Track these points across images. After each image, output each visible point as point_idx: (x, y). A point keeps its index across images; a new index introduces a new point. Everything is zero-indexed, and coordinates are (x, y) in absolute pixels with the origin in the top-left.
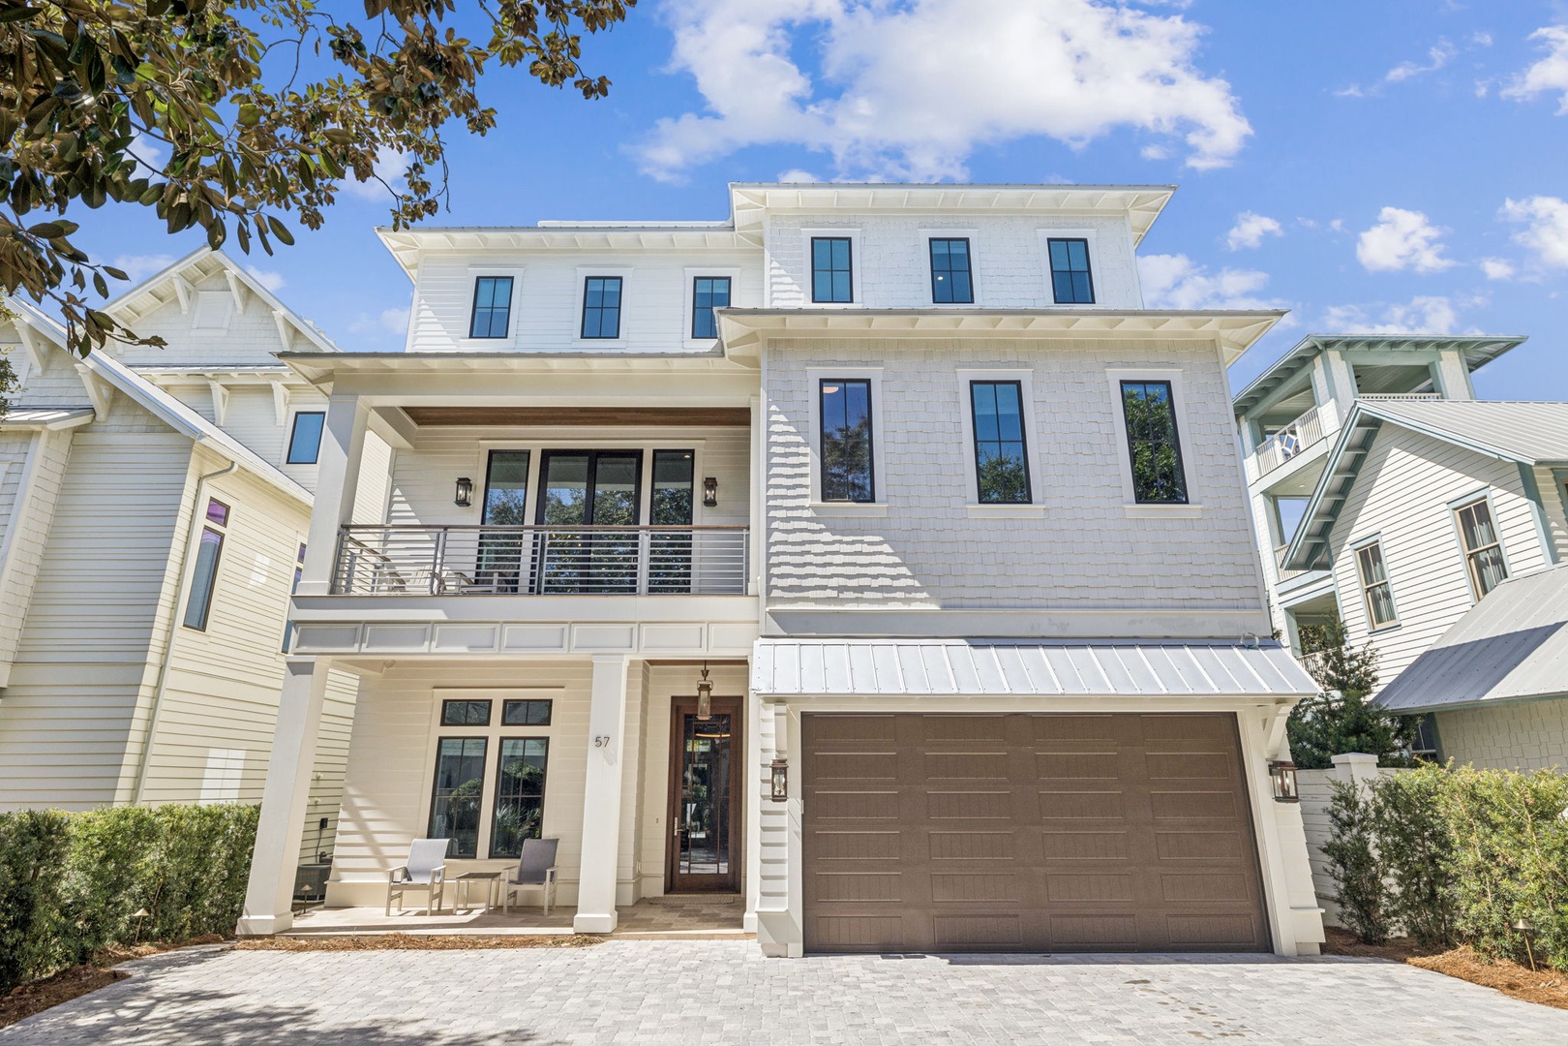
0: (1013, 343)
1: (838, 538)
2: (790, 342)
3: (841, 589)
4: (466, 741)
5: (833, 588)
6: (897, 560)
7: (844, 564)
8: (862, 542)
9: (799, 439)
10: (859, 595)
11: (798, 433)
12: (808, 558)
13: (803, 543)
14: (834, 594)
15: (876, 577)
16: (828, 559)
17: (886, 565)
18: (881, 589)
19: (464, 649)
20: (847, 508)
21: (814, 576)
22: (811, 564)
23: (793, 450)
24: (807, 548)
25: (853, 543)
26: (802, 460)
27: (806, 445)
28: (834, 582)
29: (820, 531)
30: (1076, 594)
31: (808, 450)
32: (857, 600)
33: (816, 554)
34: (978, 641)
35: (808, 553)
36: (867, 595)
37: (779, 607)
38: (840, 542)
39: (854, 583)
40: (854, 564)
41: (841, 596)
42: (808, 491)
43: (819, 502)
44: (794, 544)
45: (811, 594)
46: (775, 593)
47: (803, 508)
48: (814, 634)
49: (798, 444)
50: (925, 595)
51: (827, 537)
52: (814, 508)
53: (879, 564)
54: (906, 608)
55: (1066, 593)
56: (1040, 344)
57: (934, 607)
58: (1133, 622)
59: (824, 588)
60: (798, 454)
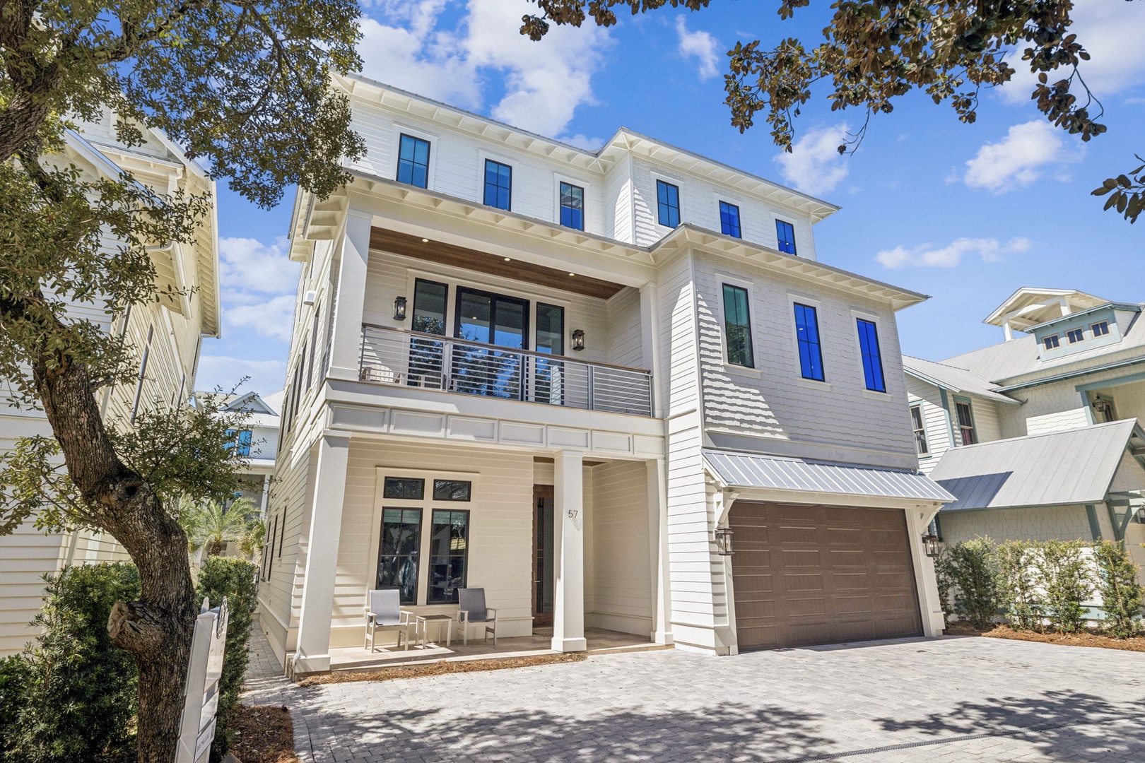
0: (812, 284)
1: (737, 388)
2: (704, 254)
3: (742, 421)
4: (405, 512)
5: (737, 420)
6: (767, 406)
7: (742, 406)
8: (749, 392)
9: (714, 320)
10: (750, 426)
11: (712, 316)
12: (723, 399)
13: (720, 389)
14: (738, 424)
15: (758, 416)
16: (733, 401)
17: (762, 409)
18: (761, 424)
19: (472, 438)
20: (741, 369)
21: (727, 411)
22: (725, 403)
23: (711, 326)
24: (722, 392)
25: (745, 392)
26: (715, 334)
27: (718, 324)
28: (738, 416)
29: (728, 382)
30: (845, 438)
31: (719, 328)
32: (750, 429)
33: (727, 397)
34: (810, 461)
35: (723, 395)
36: (755, 426)
37: (711, 429)
38: (739, 391)
39: (747, 418)
40: (747, 406)
41: (742, 426)
42: (721, 355)
43: (727, 363)
44: (716, 388)
45: (727, 423)
46: (709, 420)
47: (719, 365)
48: (730, 448)
49: (713, 323)
50: (781, 430)
51: (731, 386)
52: (725, 367)
53: (758, 408)
54: (772, 436)
55: (841, 437)
56: (822, 287)
57: (785, 438)
58: (869, 456)
59: (733, 419)
60: (713, 330)
